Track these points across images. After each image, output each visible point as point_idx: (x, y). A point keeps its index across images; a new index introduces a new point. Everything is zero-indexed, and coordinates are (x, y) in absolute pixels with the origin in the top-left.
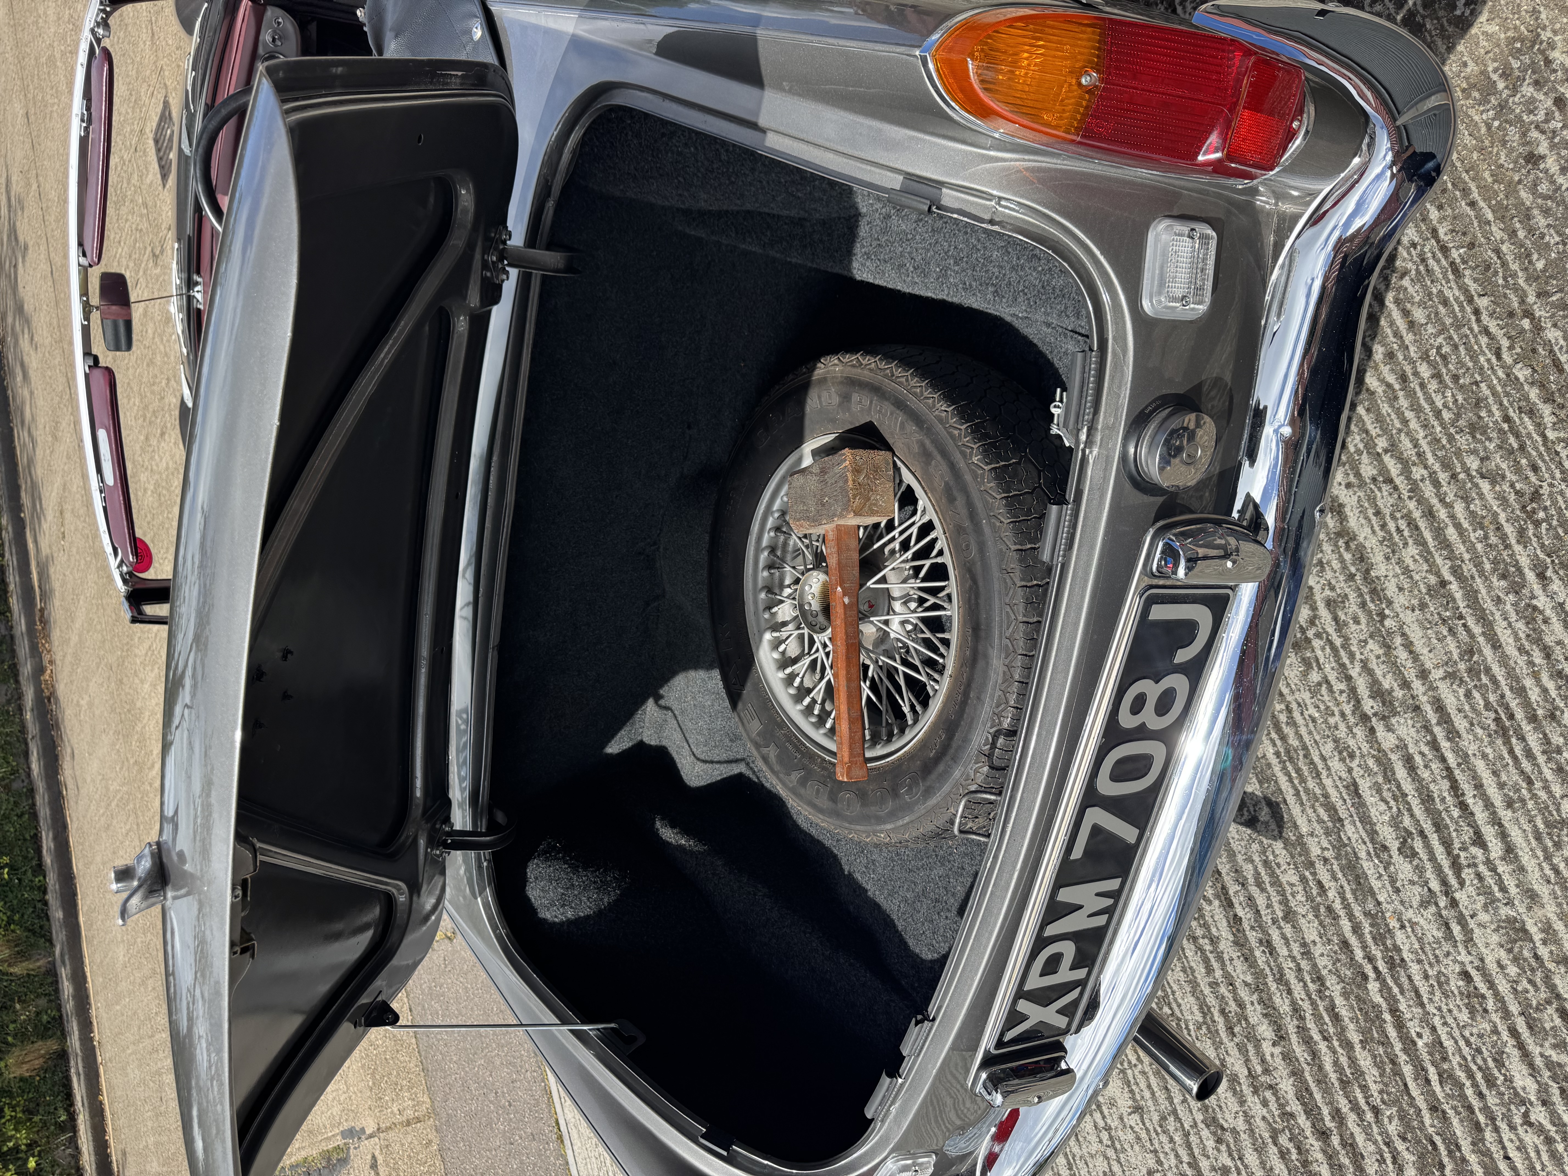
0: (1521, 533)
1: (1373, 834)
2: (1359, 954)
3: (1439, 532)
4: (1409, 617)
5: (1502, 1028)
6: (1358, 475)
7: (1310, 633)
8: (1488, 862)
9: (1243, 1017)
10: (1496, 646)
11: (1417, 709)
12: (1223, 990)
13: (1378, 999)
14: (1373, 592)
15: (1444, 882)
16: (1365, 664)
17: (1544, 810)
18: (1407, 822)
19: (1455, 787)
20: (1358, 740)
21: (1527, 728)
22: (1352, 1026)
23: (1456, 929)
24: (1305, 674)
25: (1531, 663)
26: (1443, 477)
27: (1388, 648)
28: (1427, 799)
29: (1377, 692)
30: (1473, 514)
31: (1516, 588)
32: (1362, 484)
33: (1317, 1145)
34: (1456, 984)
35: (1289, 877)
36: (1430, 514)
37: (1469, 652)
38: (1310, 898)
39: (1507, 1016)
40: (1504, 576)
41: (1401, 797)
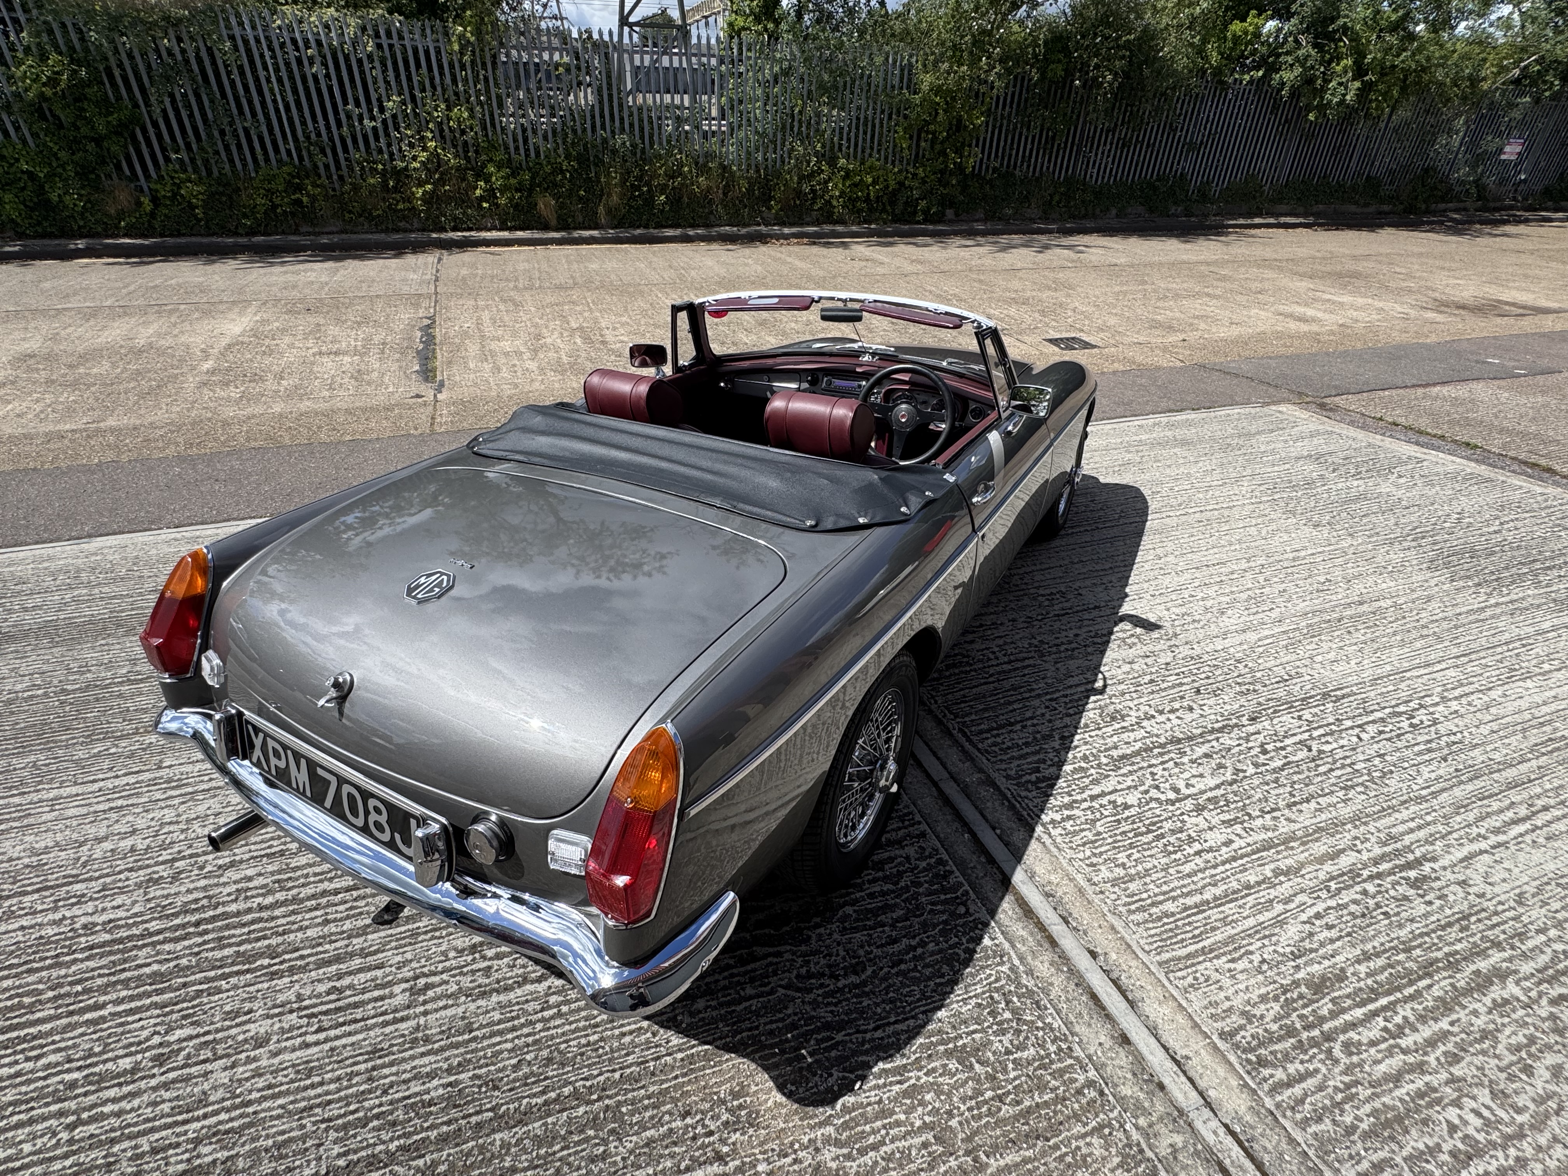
0: (478, 1077)
1: (350, 973)
2: (287, 957)
3: (501, 1033)
4: (460, 1010)
5: (212, 1027)
6: (554, 993)
7: (477, 955)
8: (306, 1033)
9: (282, 889)
10: (423, 1055)
11: (409, 1007)
12: (302, 880)
13: (258, 963)
14: (485, 993)
15: (306, 1008)
16: (446, 982)
17: (321, 1067)
18: (348, 993)
19: (356, 1021)
20: (406, 973)
21: (370, 1065)
22: (249, 947)
23: (277, 1011)
24: (456, 949)
25: (405, 1071)
26: (530, 1039)
27: (449, 997)
28: (356, 1005)
29: (428, 987)
30: (501, 1052)
31: (449, 1071)
32: (547, 995)
33: (193, 919)
34: (247, 1006)
35: (347, 925)
36: (514, 1029)
37: (427, 1040)
38: (332, 934)
39: (217, 1031)
40: (459, 1064)
41: (364, 991)
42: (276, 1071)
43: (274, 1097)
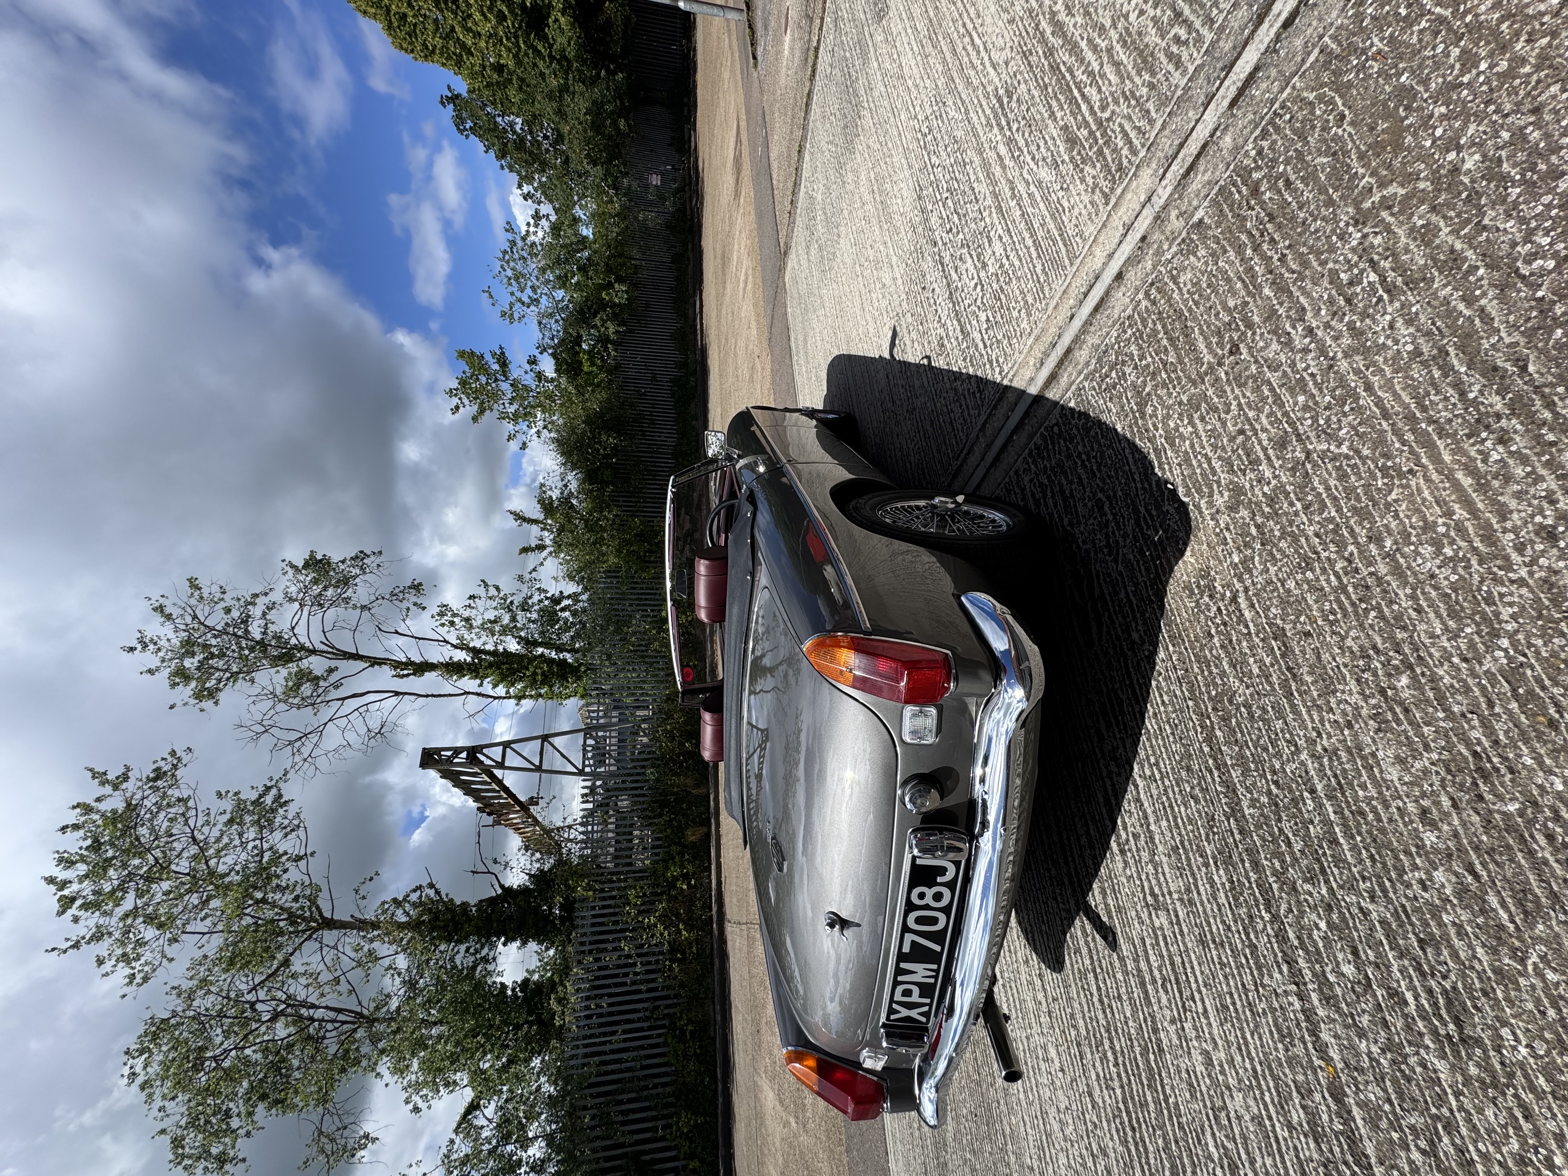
0: (1207, 835)
1: (1151, 971)
2: (1146, 1036)
3: (1175, 818)
4: (1164, 860)
5: (1204, 1112)
6: (1143, 772)
8: (1197, 1014)
9: (1102, 1044)
10: (1199, 893)
11: (1168, 910)
13: (1154, 1065)
15: (1179, 1014)
16: (1147, 875)
17: (1220, 996)
18: (1164, 972)
19: (1183, 963)
20: (1145, 916)
21: (1212, 945)
22: (1143, 1073)
23: (1184, 1044)
25: (1212, 910)
26: (1176, 790)
27: (1156, 872)
28: (1172, 964)
29: (1153, 894)
30: (1188, 816)
31: (1206, 865)
32: (1145, 778)
33: (1130, 1133)
34: (1184, 1075)
35: (1119, 976)
36: (1171, 806)
37: (1188, 890)
38: (1127, 992)
39: (1205, 1106)
40: (1201, 856)
41: (1162, 956)
42: (1227, 1041)
43: (1246, 1044)
